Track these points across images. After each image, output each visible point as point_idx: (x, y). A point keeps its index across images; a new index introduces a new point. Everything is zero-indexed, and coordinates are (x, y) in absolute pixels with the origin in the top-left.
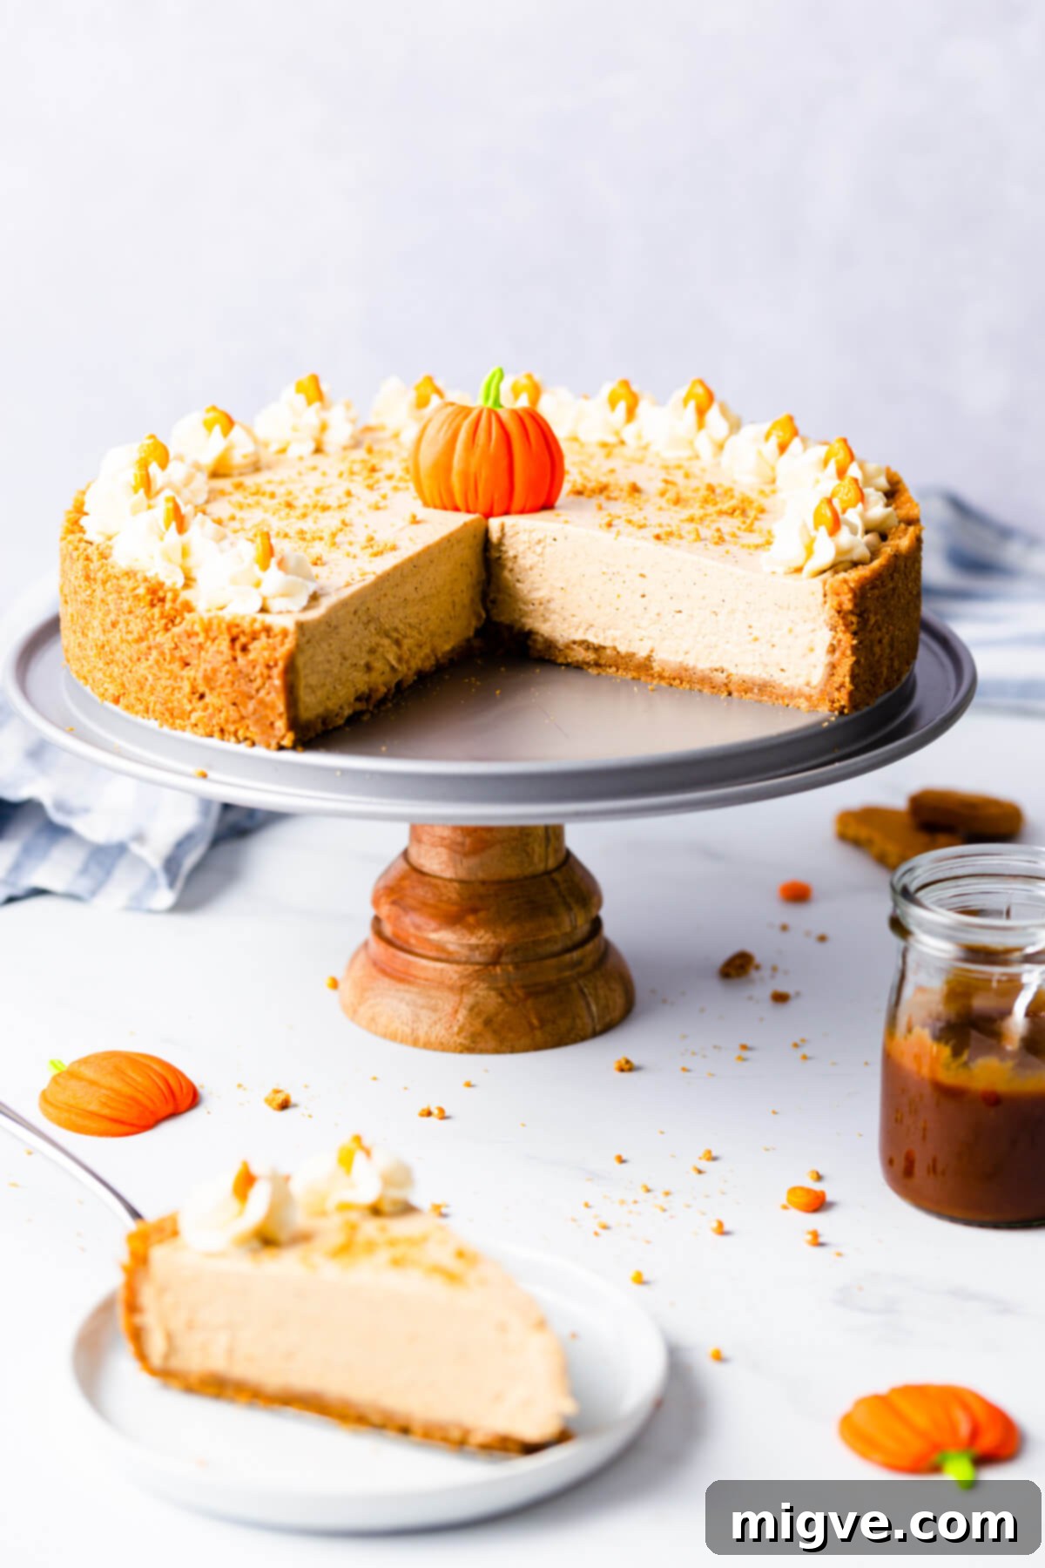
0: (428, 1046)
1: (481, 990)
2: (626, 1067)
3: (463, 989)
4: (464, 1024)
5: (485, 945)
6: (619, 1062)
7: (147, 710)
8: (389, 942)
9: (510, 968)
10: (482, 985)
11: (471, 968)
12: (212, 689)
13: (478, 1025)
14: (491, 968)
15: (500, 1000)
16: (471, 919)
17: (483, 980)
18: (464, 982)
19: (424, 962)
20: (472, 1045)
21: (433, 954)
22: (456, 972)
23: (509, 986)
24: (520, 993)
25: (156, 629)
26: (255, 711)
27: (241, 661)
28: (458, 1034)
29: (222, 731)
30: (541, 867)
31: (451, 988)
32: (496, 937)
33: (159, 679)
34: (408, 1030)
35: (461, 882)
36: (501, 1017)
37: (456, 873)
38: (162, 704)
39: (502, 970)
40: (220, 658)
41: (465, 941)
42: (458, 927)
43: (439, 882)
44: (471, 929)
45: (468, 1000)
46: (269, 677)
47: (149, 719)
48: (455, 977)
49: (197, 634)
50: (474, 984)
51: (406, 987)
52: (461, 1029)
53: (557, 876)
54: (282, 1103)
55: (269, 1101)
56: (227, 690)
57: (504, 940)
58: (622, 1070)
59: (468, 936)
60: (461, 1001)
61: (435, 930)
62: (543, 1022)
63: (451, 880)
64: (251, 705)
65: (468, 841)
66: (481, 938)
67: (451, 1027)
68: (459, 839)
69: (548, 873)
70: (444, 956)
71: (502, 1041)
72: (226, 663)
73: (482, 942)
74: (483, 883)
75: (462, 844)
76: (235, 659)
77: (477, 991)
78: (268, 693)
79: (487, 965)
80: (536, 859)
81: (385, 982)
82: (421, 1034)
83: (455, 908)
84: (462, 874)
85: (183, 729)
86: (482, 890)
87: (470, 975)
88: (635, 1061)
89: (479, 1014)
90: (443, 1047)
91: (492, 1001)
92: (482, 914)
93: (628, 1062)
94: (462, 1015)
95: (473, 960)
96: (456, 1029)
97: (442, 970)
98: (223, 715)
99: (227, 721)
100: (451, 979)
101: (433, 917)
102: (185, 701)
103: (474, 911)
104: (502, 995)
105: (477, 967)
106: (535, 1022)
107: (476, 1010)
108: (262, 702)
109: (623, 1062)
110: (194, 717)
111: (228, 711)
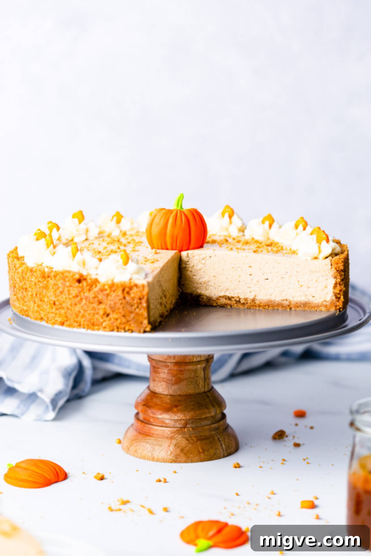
0: (158, 460)
1: (179, 437)
2: (237, 466)
3: (172, 438)
4: (173, 451)
5: (181, 420)
6: (235, 464)
7: (80, 325)
8: (142, 421)
9: (191, 429)
10: (180, 436)
11: (175, 429)
12: (113, 311)
13: (178, 451)
14: (183, 429)
15: (187, 442)
16: (175, 409)
17: (180, 434)
18: (173, 435)
19: (156, 428)
20: (176, 460)
21: (160, 424)
22: (169, 431)
23: (190, 436)
24: (195, 439)
25: (85, 290)
26: (133, 319)
27: (128, 298)
28: (170, 455)
29: (118, 328)
30: (203, 390)
31: (167, 438)
32: (185, 416)
33: (87, 311)
34: (150, 454)
35: (171, 395)
36: (187, 448)
37: (169, 392)
38: (88, 321)
39: (188, 430)
40: (118, 298)
41: (173, 418)
42: (170, 412)
43: (162, 396)
44: (175, 413)
45: (174, 442)
46: (141, 303)
47: (80, 328)
48: (169, 433)
49: (106, 290)
50: (176, 436)
51: (149, 438)
52: (171, 453)
53: (209, 394)
54: (101, 478)
55: (96, 477)
56: (121, 311)
57: (188, 418)
58: (236, 467)
59: (174, 416)
60: (171, 442)
61: (160, 414)
62: (204, 451)
63: (167, 395)
64: (132, 316)
65: (174, 379)
66: (179, 417)
67: (167, 452)
68: (170, 378)
69: (205, 392)
70: (164, 425)
71: (188, 458)
72: (120, 300)
73: (179, 418)
74: (180, 396)
75: (172, 380)
76: (124, 298)
77: (177, 438)
78: (140, 310)
79: (181, 428)
80: (200, 387)
81: (141, 436)
82: (155, 455)
83: (169, 406)
84: (171, 392)
85: (99, 330)
86: (179, 398)
87: (175, 432)
88: (241, 464)
89: (178, 447)
90: (164, 461)
91: (184, 443)
92: (179, 408)
93: (238, 464)
94: (172, 448)
95: (176, 426)
96: (169, 453)
97: (164, 430)
98: (119, 321)
99: (120, 324)
100: (167, 434)
101: (160, 409)
102: (100, 318)
103: (176, 406)
104: (187, 440)
105: (178, 429)
106: (201, 450)
107: (177, 445)
108: (137, 314)
109: (236, 464)
110: (104, 324)
111: (121, 320)
